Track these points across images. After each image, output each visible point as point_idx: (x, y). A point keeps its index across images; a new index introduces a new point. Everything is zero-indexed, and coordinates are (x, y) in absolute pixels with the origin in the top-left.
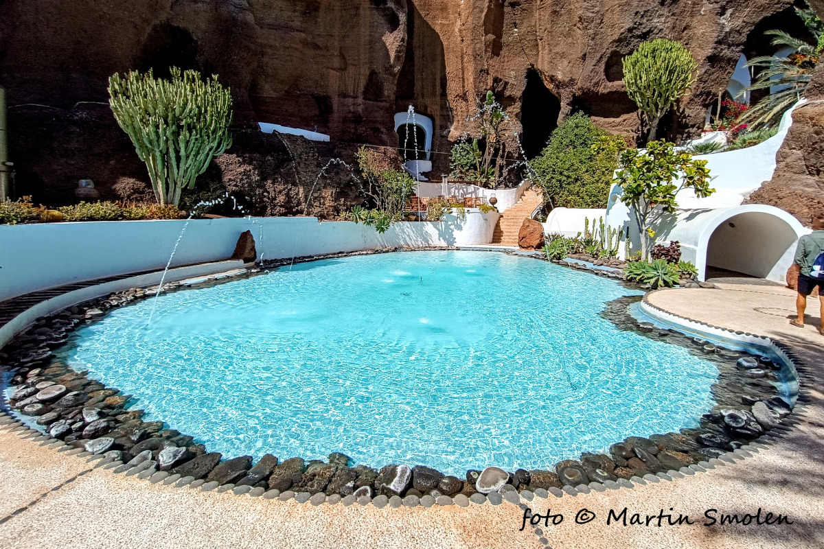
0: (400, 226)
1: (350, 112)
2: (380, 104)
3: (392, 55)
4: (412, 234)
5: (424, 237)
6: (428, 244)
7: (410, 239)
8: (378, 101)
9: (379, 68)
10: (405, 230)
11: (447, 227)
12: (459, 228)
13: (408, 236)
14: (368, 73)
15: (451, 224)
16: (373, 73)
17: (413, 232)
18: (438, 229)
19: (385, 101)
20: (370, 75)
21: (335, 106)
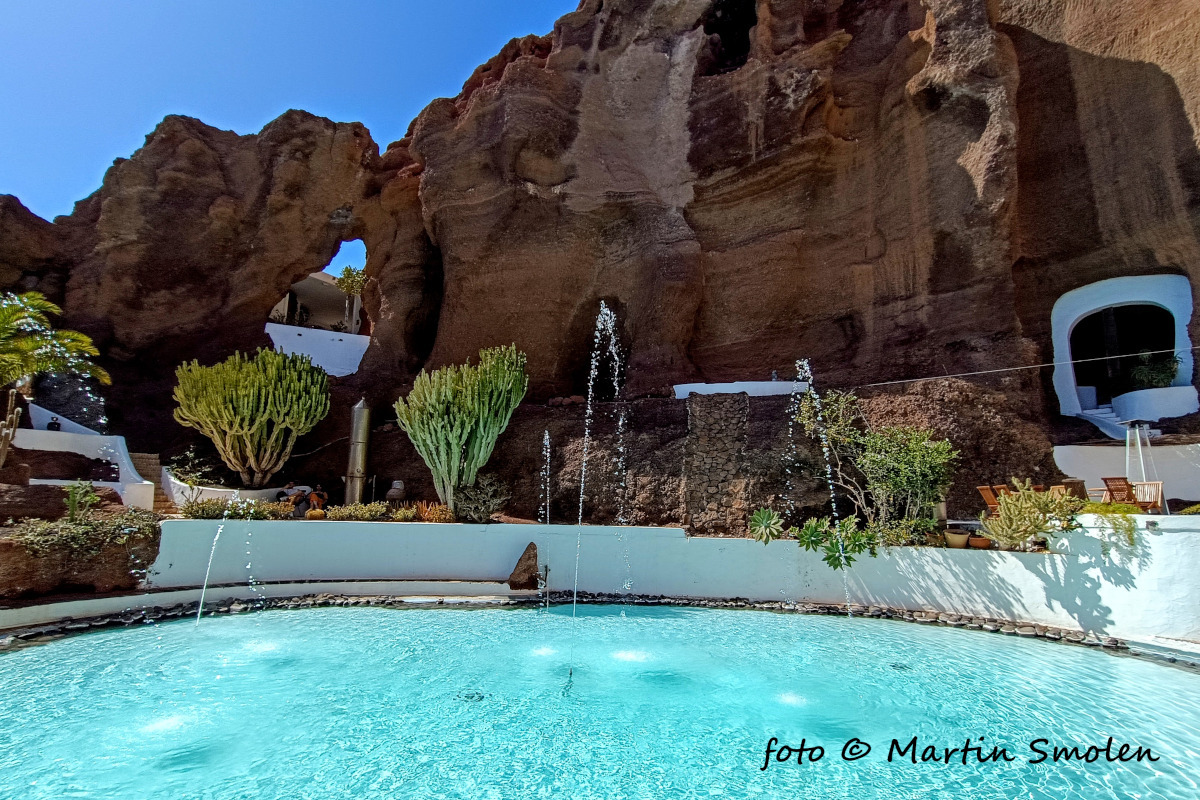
0: (910, 557)
1: (897, 326)
2: (969, 291)
3: (979, 183)
4: (951, 579)
5: (992, 591)
6: (1012, 614)
7: (946, 592)
8: (962, 287)
9: (952, 223)
10: (928, 569)
11: (1075, 570)
12: (1124, 579)
13: (939, 584)
14: (930, 241)
15: (1088, 565)
16: (942, 237)
17: (955, 575)
18: (1043, 576)
19: (981, 281)
20: (937, 244)
21: (869, 324)
